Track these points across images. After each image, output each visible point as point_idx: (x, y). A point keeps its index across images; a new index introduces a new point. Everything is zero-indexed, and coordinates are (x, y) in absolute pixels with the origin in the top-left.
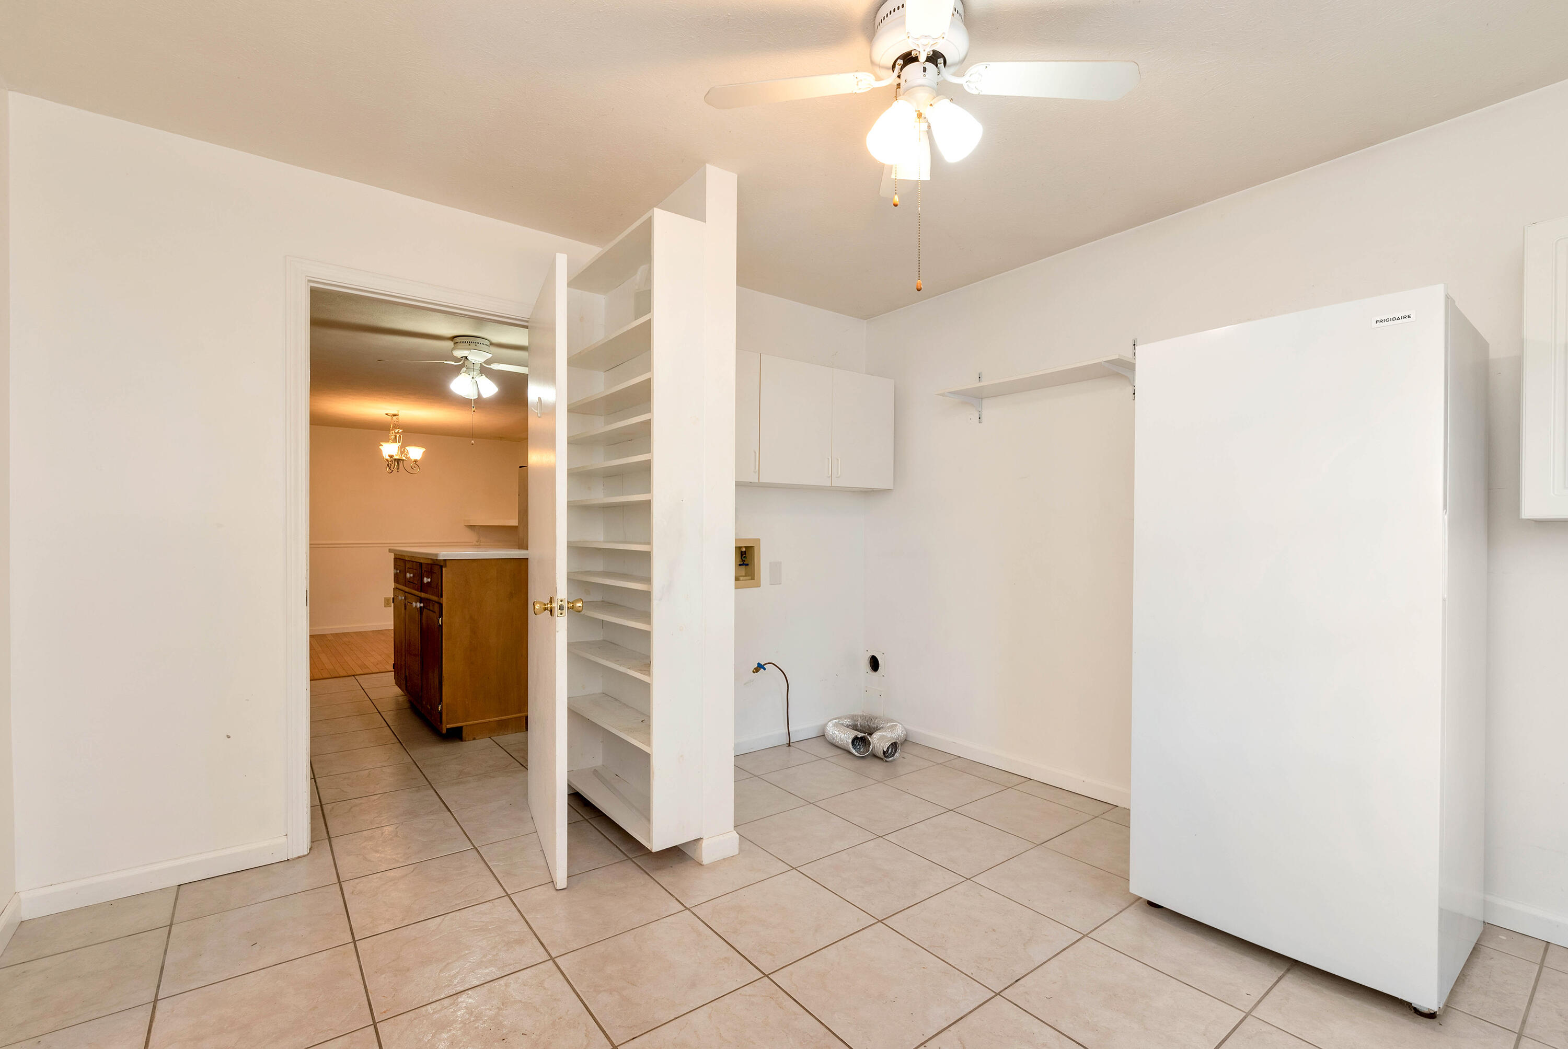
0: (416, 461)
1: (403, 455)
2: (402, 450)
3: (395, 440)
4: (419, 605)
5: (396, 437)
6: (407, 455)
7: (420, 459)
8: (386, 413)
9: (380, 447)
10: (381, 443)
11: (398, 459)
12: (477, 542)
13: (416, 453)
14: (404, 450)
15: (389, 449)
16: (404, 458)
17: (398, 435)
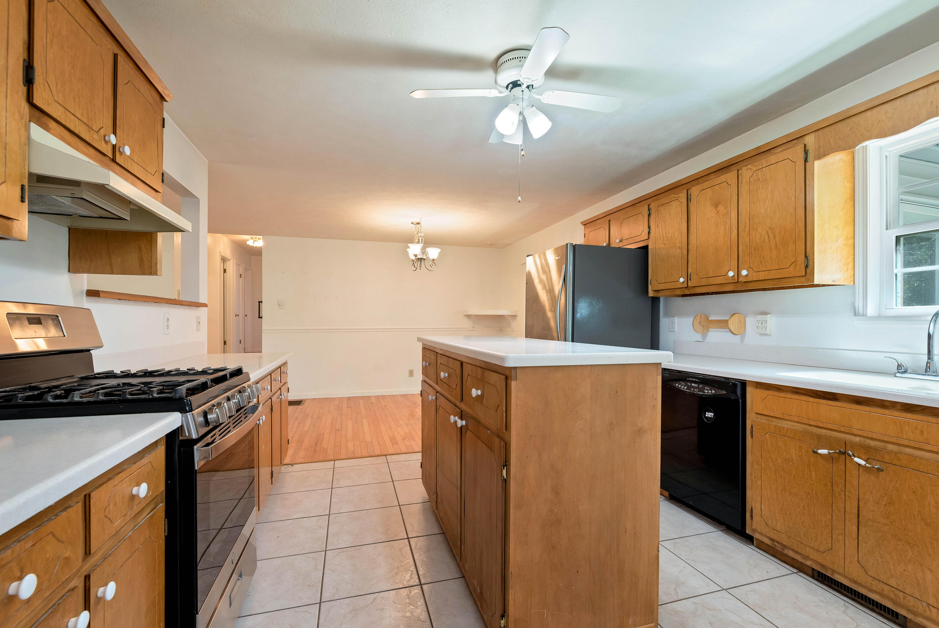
0: (433, 260)
1: (424, 256)
2: (423, 251)
3: (418, 242)
4: (460, 423)
5: (419, 240)
6: (427, 256)
7: (437, 258)
8: (412, 221)
9: (408, 250)
10: (409, 245)
11: (421, 258)
12: (472, 328)
13: (433, 253)
14: (425, 251)
15: (415, 250)
16: (425, 258)
17: (421, 239)
